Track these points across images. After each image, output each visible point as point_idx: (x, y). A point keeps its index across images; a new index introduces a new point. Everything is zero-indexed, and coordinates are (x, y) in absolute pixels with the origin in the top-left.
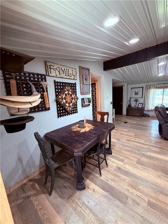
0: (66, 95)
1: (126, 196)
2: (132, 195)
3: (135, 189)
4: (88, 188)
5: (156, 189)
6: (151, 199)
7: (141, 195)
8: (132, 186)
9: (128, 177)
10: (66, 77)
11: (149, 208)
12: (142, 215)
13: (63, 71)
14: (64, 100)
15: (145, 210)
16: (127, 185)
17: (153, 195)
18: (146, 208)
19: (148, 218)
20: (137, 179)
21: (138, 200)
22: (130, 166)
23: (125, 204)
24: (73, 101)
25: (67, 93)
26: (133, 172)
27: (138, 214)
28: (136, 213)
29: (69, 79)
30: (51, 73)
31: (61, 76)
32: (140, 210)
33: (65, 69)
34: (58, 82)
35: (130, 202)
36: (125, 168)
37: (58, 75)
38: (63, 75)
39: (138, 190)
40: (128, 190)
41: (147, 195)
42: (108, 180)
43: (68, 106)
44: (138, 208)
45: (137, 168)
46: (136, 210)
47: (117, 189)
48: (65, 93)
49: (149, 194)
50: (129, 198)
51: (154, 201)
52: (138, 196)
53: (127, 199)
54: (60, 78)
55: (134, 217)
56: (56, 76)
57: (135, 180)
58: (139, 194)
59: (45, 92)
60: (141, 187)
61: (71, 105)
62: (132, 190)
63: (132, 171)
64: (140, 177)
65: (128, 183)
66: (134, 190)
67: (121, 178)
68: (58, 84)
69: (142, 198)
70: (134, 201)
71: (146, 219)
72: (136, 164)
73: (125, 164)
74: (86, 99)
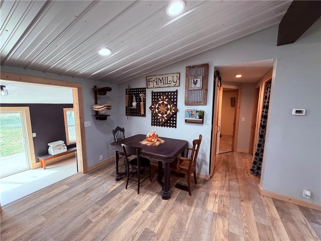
0: (160, 105)
1: (102, 205)
2: (101, 209)
3: (106, 214)
4: (117, 183)
5: (99, 236)
6: (92, 224)
7: (99, 218)
8: (110, 212)
9: (122, 211)
10: (165, 86)
11: (87, 220)
12: (85, 212)
13: (161, 81)
14: (156, 109)
15: (87, 216)
16: (113, 208)
17: (95, 230)
18: (88, 217)
19: (81, 216)
20: (118, 219)
21: (96, 213)
22: (139, 217)
23: (97, 203)
24: (168, 112)
25: (161, 103)
26: (129, 219)
27: (87, 210)
28: (88, 209)
29: (168, 87)
30: (149, 85)
31: (158, 86)
32: (88, 212)
33: (163, 78)
34: (155, 93)
35: (97, 207)
36: (137, 211)
37: (155, 86)
38: (161, 85)
39: (105, 217)
40: (107, 208)
41: (97, 223)
42: (122, 193)
43: (161, 117)
44: (90, 211)
45: (135, 225)
46: (90, 210)
47: (110, 199)
48: (159, 103)
49: (97, 226)
50: (100, 207)
51: (90, 227)
52: (99, 214)
53: (100, 205)
54: (157, 88)
55: (86, 206)
56: (154, 86)
57: (117, 217)
58: (101, 216)
59: (141, 102)
60: (107, 220)
61: (165, 116)
62: (106, 211)
63: (131, 218)
64: (120, 224)
65: (114, 209)
66: (105, 212)
67: (122, 204)
68: (155, 94)
69: (96, 217)
70: (96, 210)
71: (81, 214)
72: (145, 227)
73: (144, 212)
74: (190, 112)
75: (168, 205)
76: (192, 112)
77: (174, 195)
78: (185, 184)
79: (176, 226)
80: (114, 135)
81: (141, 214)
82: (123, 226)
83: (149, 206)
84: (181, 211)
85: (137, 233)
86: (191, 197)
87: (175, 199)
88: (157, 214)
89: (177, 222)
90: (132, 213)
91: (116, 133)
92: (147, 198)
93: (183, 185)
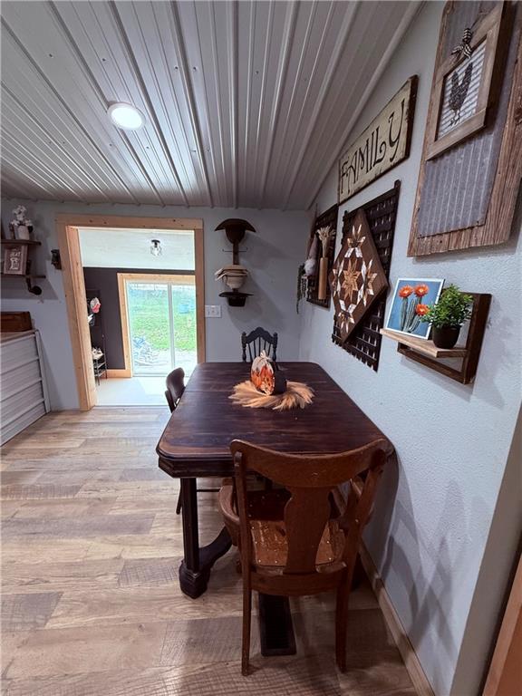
10: (369, 176)
13: (363, 158)
24: (359, 293)
29: (376, 178)
31: (356, 186)
33: (367, 143)
36: (118, 542)
38: (361, 177)
43: (344, 313)
45: (70, 566)
54: (355, 194)
59: (322, 256)
61: (351, 312)
72: (63, 590)
73: (119, 558)
74: (413, 298)
75: (160, 609)
76: (420, 296)
77: (214, 606)
78: (300, 616)
79: (70, 681)
80: (244, 347)
81: (107, 557)
82: (62, 544)
83: (143, 559)
84: (143, 670)
85: (46, 582)
86: (240, 678)
87: (198, 615)
88: (114, 594)
89: (92, 674)
90: (109, 537)
91: (252, 344)
92: (169, 540)
93: (292, 611)
